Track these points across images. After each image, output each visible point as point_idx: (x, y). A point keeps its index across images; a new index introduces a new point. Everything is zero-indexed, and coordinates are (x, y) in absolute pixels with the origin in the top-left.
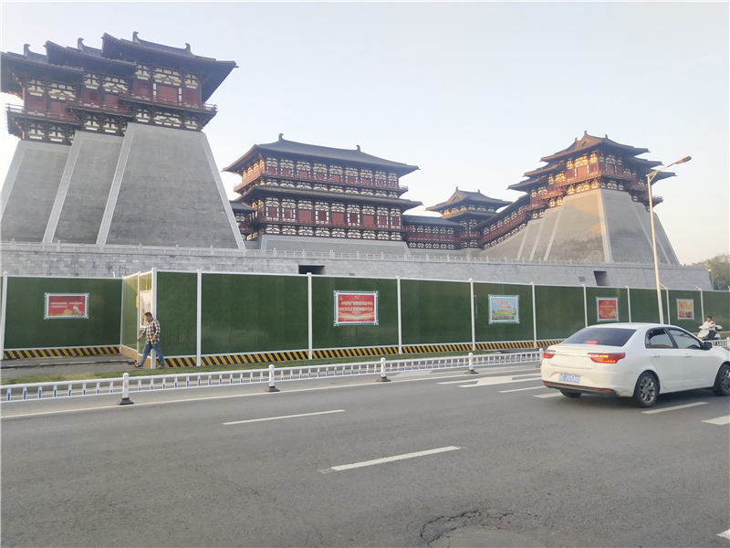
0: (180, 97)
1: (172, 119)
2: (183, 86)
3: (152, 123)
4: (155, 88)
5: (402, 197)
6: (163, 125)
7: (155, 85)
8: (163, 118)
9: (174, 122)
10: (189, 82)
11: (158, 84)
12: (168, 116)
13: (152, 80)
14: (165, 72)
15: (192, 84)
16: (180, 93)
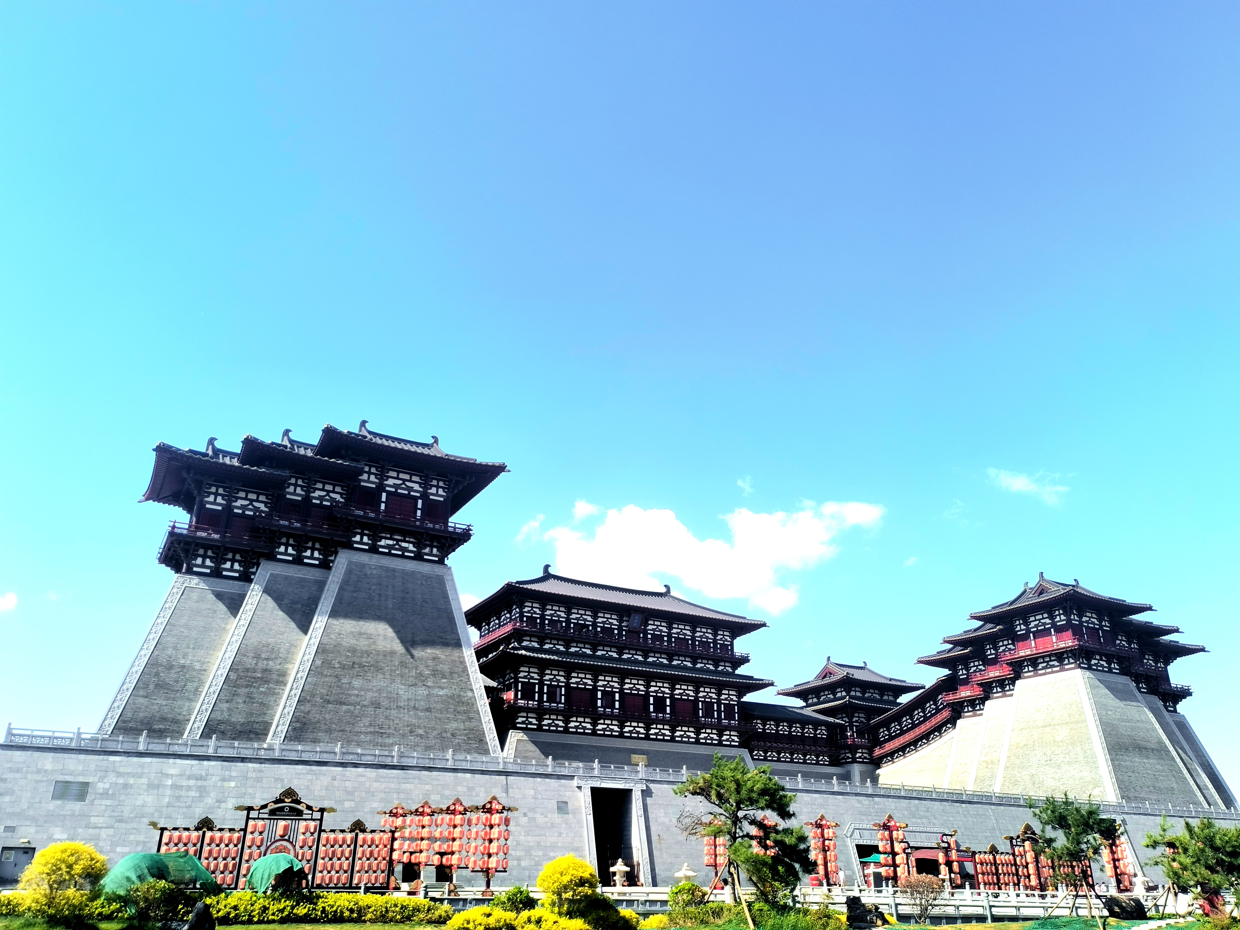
0: (419, 513)
1: (404, 545)
2: (425, 496)
3: (374, 549)
4: (384, 499)
5: (741, 671)
6: (389, 554)
7: (384, 495)
8: (390, 542)
9: (406, 550)
10: (433, 490)
11: (389, 493)
12: (398, 541)
13: (381, 487)
14: (402, 476)
15: (438, 494)
16: (420, 506)
